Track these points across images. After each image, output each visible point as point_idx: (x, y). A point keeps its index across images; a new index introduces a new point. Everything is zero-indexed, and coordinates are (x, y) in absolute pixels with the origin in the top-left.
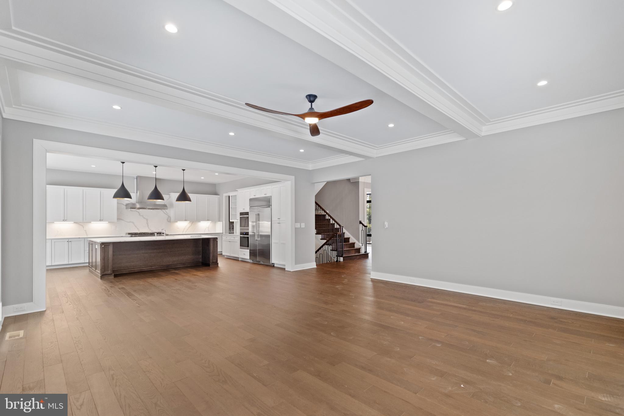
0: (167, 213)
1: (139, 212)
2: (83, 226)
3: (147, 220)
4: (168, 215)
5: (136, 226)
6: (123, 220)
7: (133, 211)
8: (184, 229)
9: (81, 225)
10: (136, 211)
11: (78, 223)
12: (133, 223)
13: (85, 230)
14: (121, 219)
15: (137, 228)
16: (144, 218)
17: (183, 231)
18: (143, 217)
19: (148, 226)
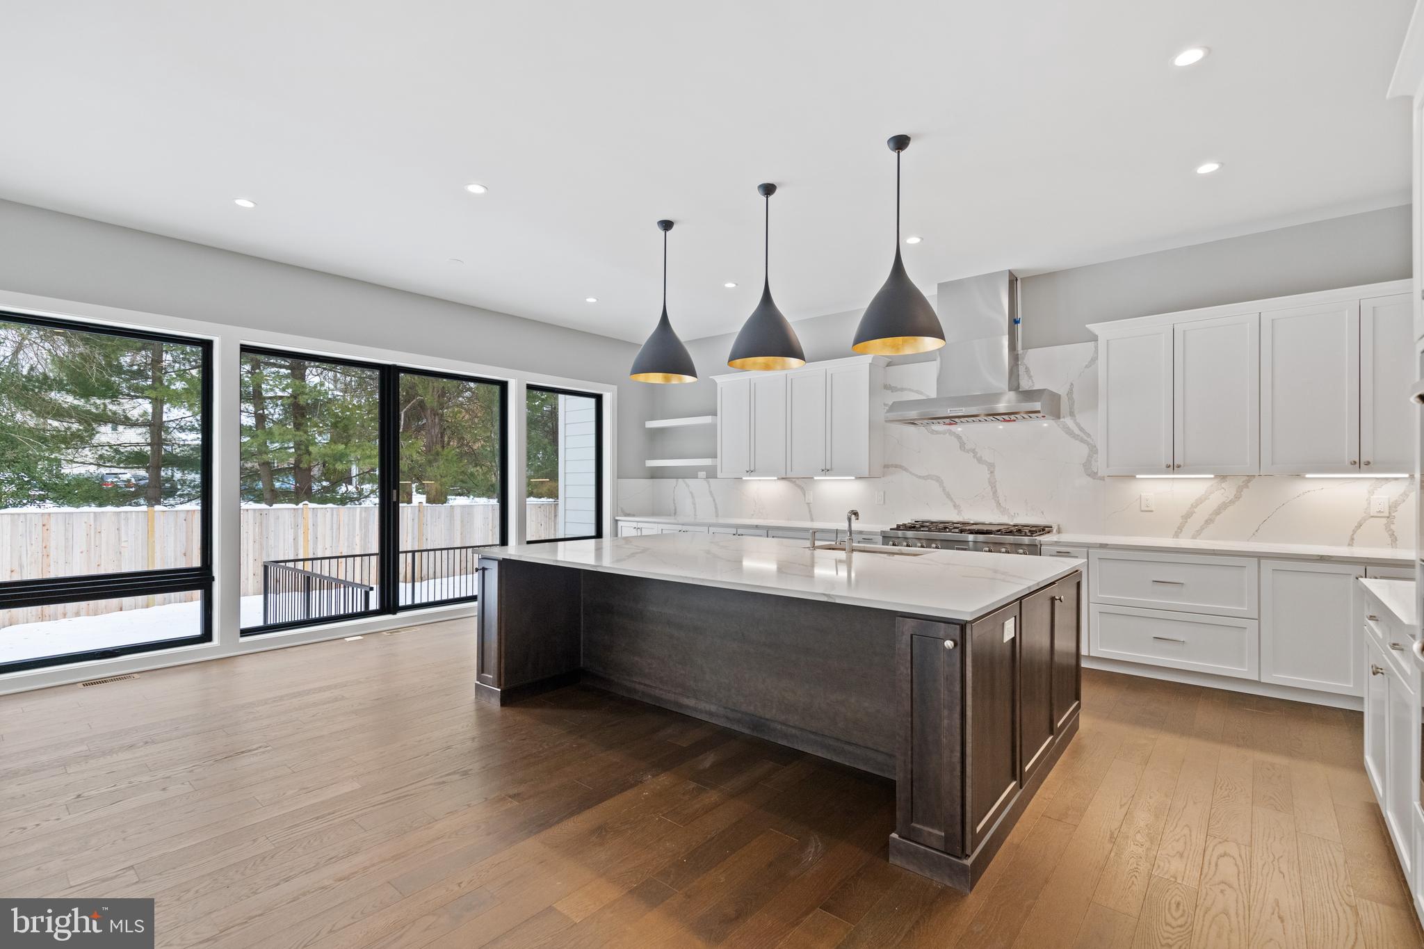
0: (1081, 429)
1: (959, 437)
2: (802, 489)
3: (991, 467)
4: (1088, 444)
5: (948, 496)
6: (906, 470)
7: (937, 433)
8: (1188, 516)
9: (799, 486)
10: (951, 433)
11: (794, 480)
12: (938, 479)
13: (808, 504)
14: (901, 467)
15: (952, 500)
16: (980, 460)
17: (1180, 529)
18: (974, 457)
19: (995, 492)
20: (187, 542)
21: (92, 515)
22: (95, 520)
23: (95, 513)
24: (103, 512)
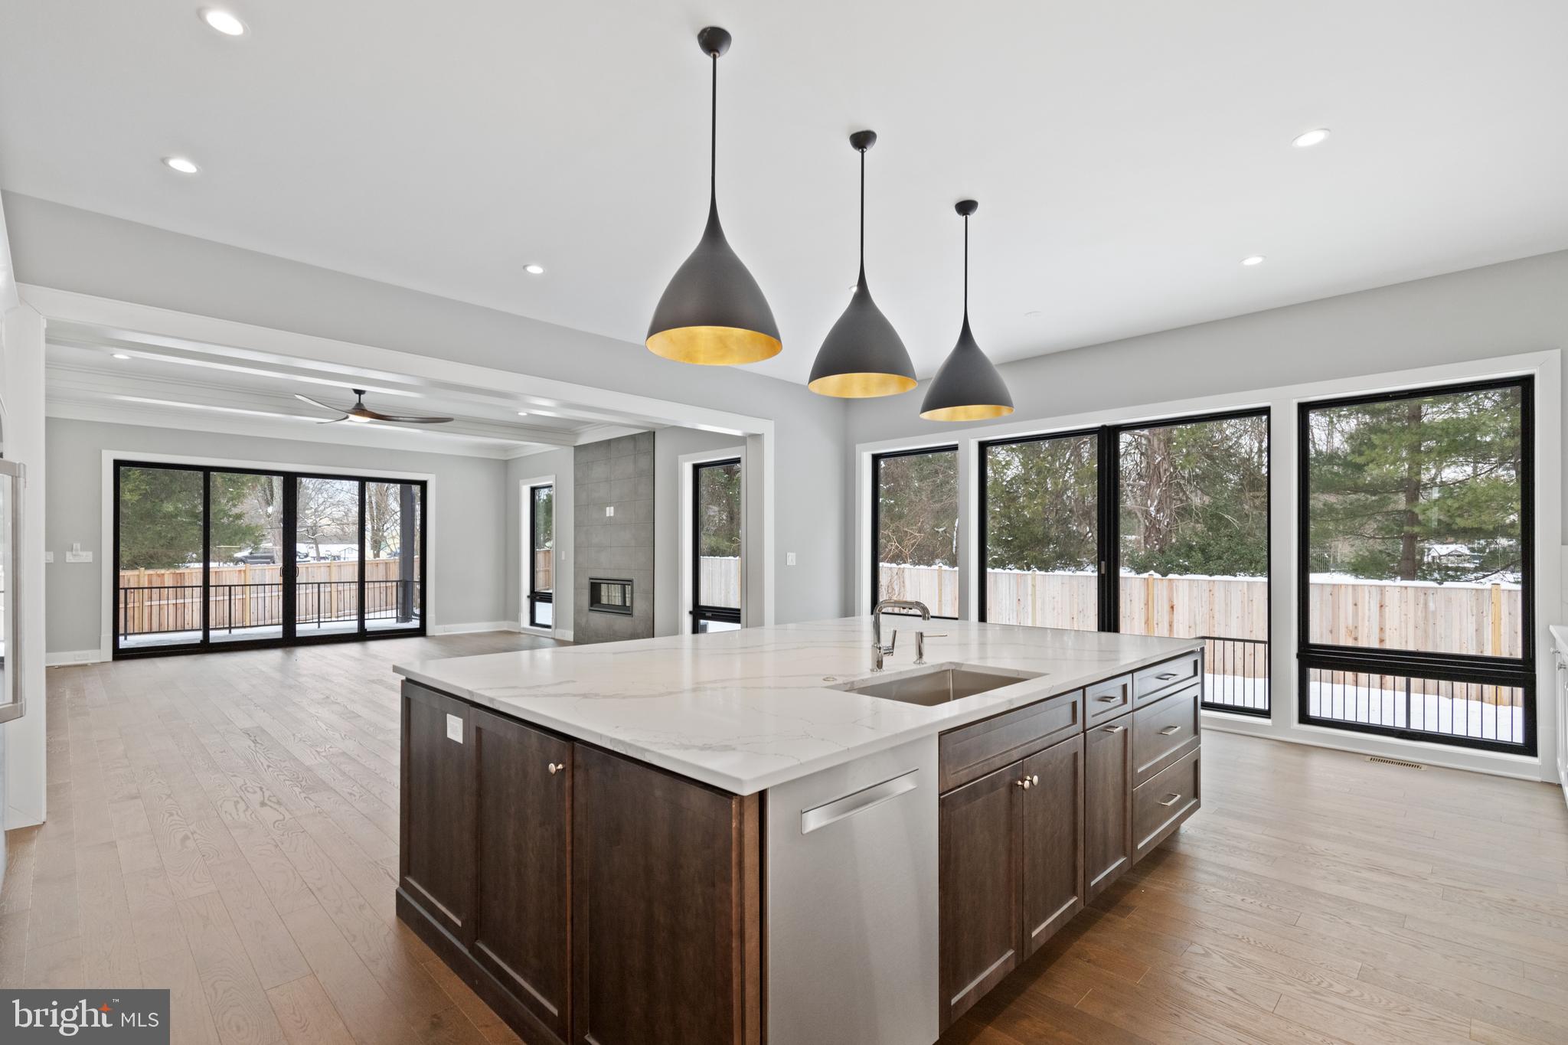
20: (1333, 619)
21: (1246, 584)
22: (1248, 589)
23: (1248, 582)
24: (1254, 582)
